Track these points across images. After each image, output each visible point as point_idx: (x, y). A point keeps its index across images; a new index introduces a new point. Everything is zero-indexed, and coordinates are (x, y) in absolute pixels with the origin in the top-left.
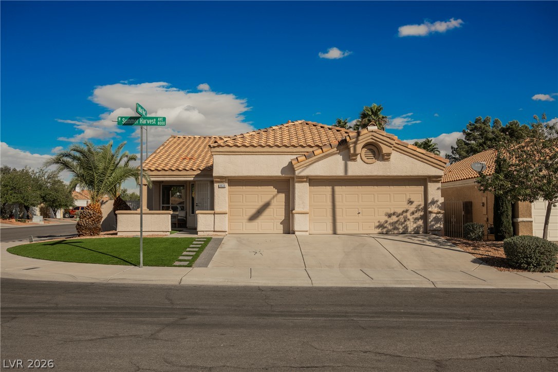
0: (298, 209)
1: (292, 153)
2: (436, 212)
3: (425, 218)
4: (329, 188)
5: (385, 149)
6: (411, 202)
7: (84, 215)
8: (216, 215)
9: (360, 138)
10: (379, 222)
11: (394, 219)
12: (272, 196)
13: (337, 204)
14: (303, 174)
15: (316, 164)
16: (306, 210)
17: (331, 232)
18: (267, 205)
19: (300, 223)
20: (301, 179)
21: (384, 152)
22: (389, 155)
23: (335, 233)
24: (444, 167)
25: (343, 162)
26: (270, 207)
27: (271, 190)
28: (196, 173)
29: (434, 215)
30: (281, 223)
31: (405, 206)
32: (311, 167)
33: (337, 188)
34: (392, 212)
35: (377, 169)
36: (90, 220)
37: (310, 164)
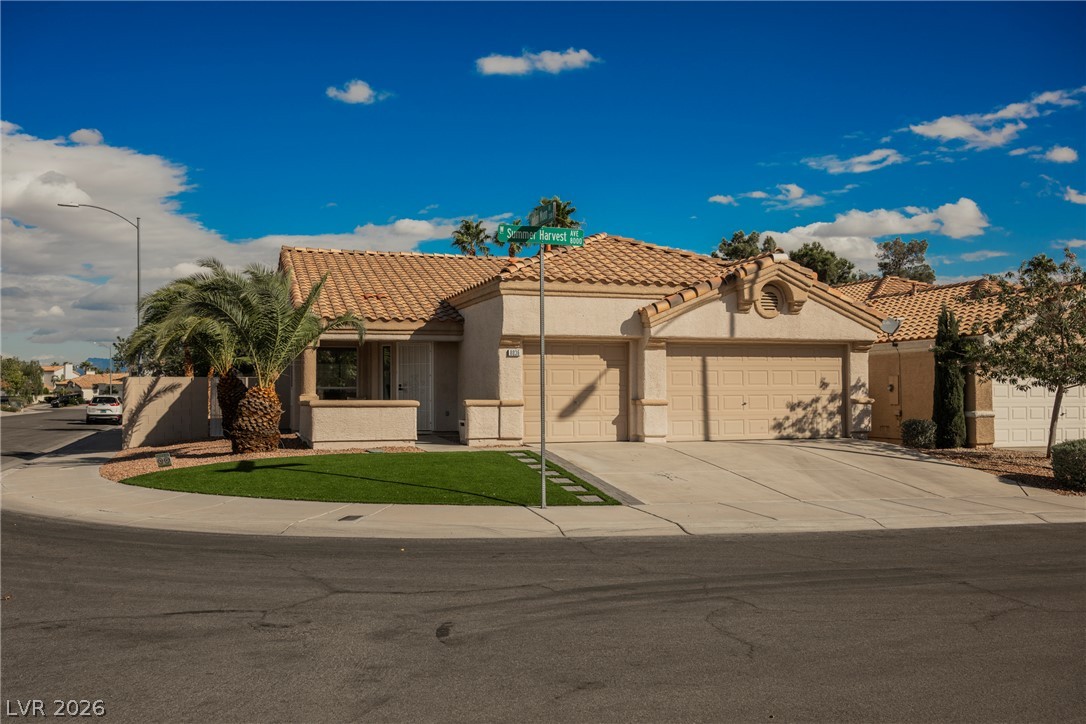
0: (649, 396)
1: (640, 296)
2: (863, 401)
3: (844, 411)
4: (697, 360)
5: (797, 294)
6: (824, 385)
7: (253, 410)
8: (502, 408)
9: (761, 273)
10: (775, 419)
11: (800, 413)
12: (598, 372)
13: (711, 387)
14: (662, 334)
15: (685, 316)
16: (662, 398)
17: (701, 437)
18: (590, 389)
19: (654, 422)
20: (656, 343)
21: (795, 299)
22: (801, 303)
23: (707, 439)
24: (878, 327)
25: (728, 314)
26: (596, 393)
27: (594, 363)
28: (415, 326)
29: (861, 407)
30: (614, 423)
31: (816, 391)
32: (676, 322)
33: (711, 360)
34: (796, 401)
35: (780, 327)
36: (265, 419)
37: (676, 317)
